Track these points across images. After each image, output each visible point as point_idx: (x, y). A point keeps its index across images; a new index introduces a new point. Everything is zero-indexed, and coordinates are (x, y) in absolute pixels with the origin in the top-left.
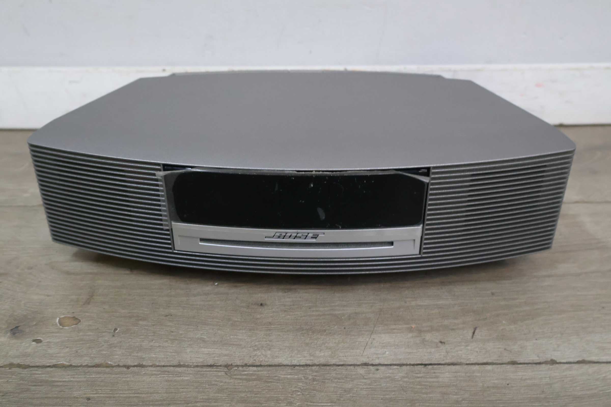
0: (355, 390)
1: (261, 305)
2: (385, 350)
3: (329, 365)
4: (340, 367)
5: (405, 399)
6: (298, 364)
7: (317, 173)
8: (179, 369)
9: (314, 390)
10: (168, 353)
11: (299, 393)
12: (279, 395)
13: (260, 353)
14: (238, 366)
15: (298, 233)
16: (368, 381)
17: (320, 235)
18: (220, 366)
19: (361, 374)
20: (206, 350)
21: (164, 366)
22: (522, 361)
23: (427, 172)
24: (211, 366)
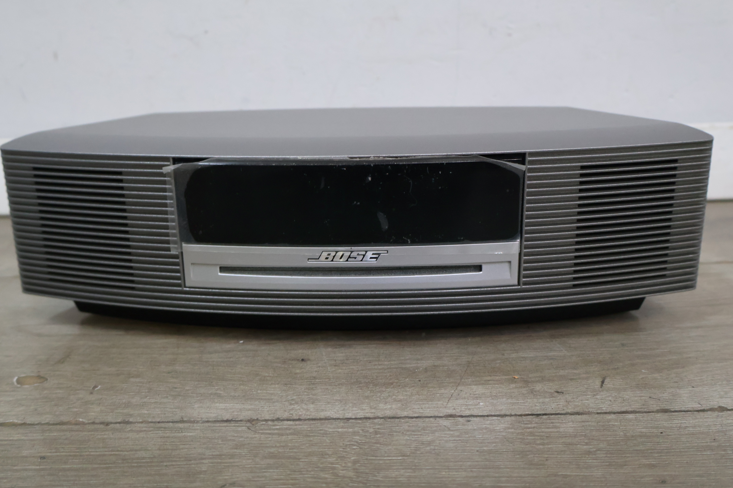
0: (438, 442)
1: (303, 360)
2: (478, 401)
3: (398, 418)
4: (414, 419)
5: (512, 450)
6: (354, 417)
8: (181, 425)
9: (376, 443)
10: (167, 409)
11: (354, 447)
12: (326, 450)
13: (299, 407)
14: (266, 421)
15: (352, 252)
16: (457, 433)
17: (382, 254)
18: (241, 421)
19: (445, 426)
20: (222, 406)
21: (159, 422)
22: (677, 408)
23: (521, 158)
24: (227, 421)
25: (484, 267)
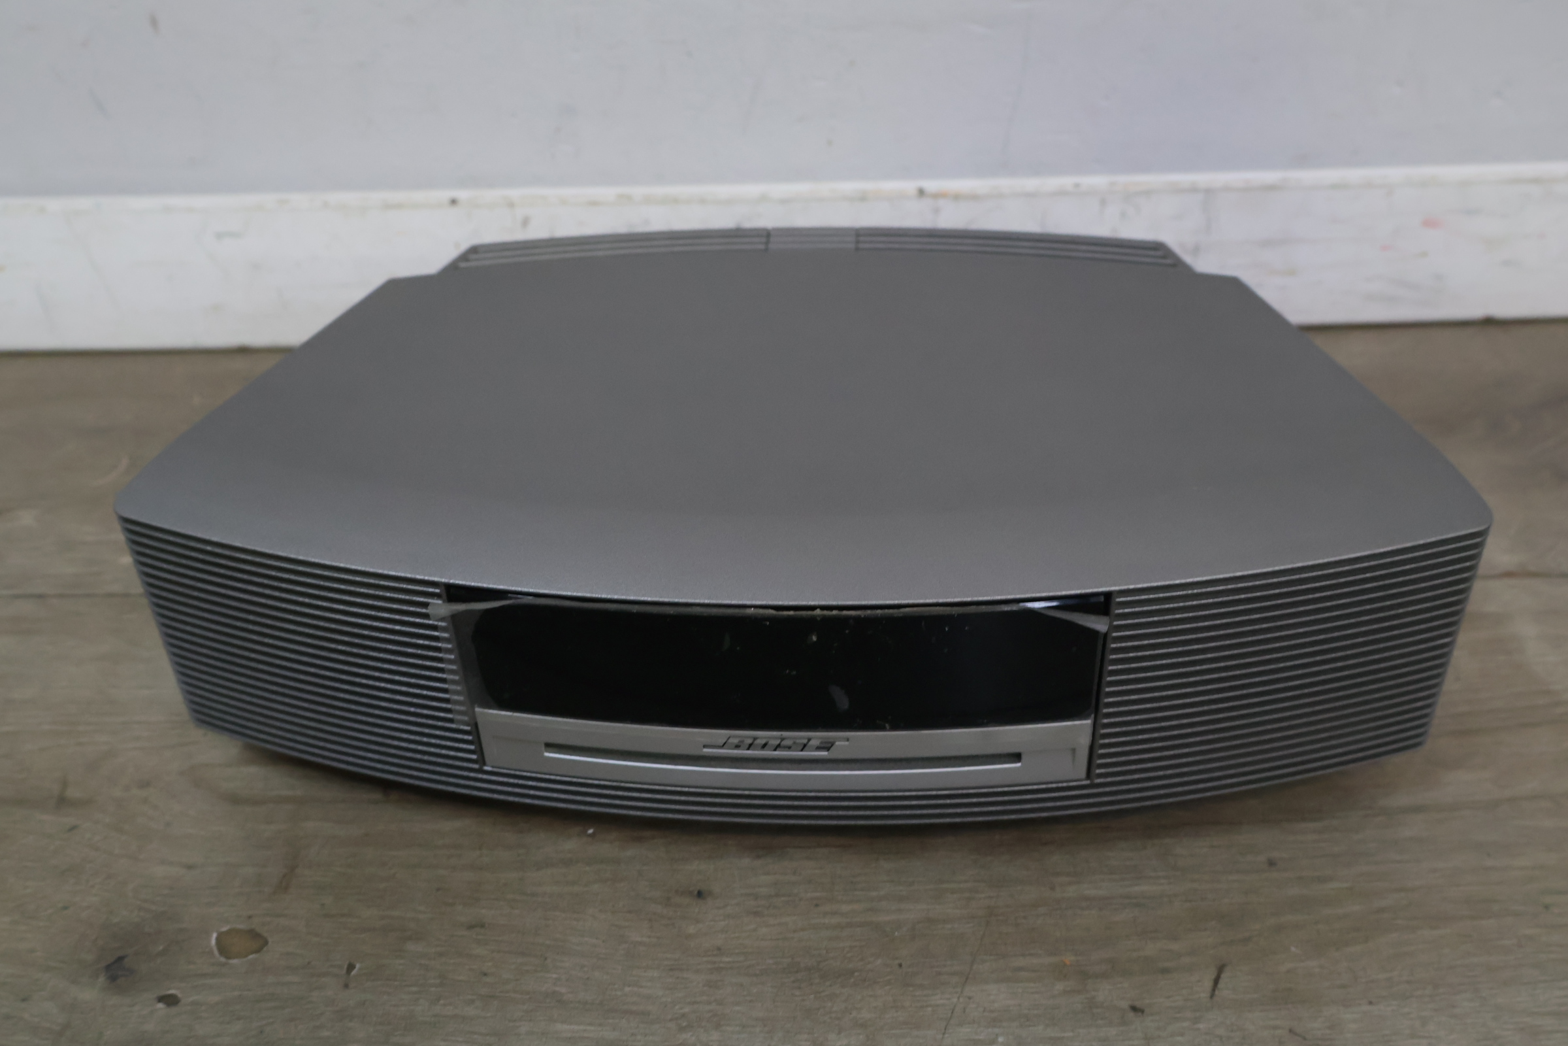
1: (700, 894)
2: (996, 1030)
7: (826, 613)
15: (783, 739)
17: (837, 743)
20: (565, 1029)
23: (1101, 604)
25: (1023, 757)
